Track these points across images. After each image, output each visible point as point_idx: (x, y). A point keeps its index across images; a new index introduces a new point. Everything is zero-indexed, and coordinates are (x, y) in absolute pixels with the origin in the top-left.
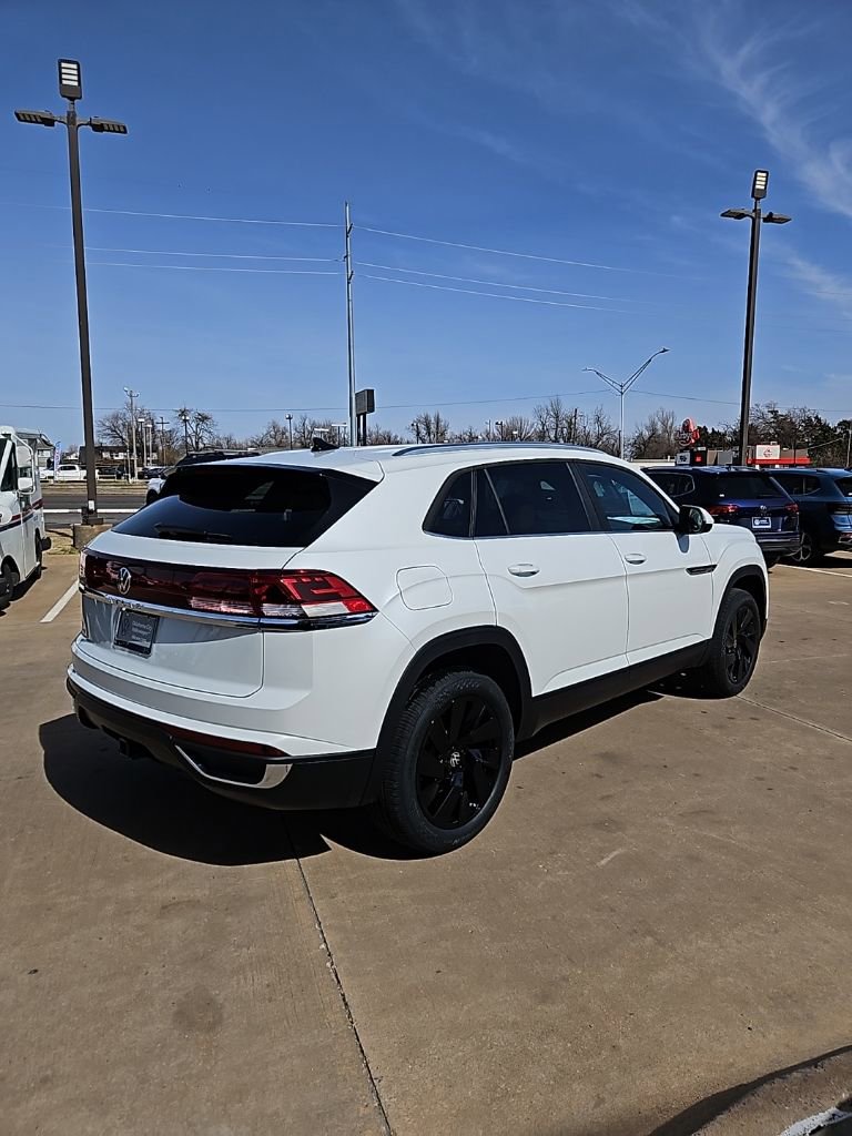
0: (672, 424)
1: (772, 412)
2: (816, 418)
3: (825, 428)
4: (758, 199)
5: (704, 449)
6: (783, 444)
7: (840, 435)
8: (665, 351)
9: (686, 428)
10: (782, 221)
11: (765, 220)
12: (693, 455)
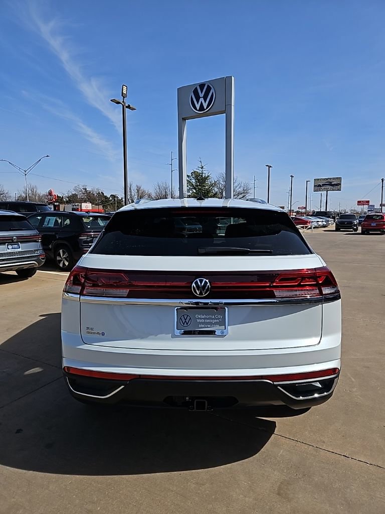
0: (36, 191)
1: (84, 189)
2: (102, 193)
3: (106, 197)
4: (124, 97)
5: (58, 204)
6: (92, 204)
7: (111, 200)
8: (48, 156)
9: (50, 193)
10: (133, 109)
11: (127, 107)
12: (55, 206)
